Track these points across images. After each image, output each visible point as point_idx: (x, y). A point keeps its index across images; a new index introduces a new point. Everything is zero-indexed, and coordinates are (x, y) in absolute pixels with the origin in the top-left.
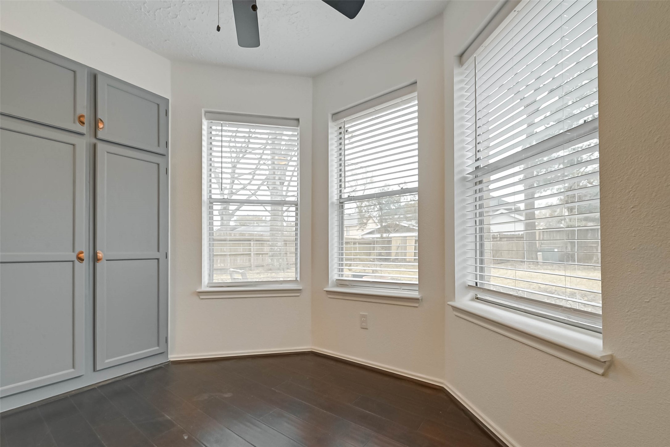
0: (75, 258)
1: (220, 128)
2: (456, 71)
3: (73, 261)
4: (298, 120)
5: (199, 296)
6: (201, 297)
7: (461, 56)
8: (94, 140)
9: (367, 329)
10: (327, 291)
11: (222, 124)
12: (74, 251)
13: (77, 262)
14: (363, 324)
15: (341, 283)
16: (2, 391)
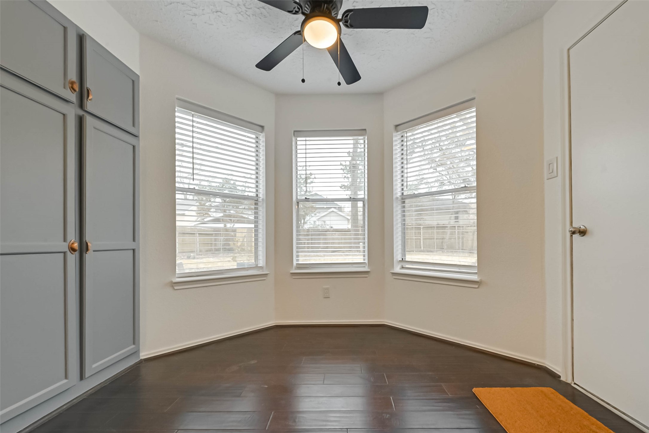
0: (66, 249)
1: (191, 118)
2: (394, 134)
3: (65, 253)
4: (262, 127)
5: (173, 287)
6: (176, 288)
7: (397, 126)
8: (81, 113)
9: (329, 298)
10: (292, 273)
11: (193, 114)
12: (65, 240)
13: (69, 254)
14: (326, 295)
15: (300, 266)
16: (3, 416)
